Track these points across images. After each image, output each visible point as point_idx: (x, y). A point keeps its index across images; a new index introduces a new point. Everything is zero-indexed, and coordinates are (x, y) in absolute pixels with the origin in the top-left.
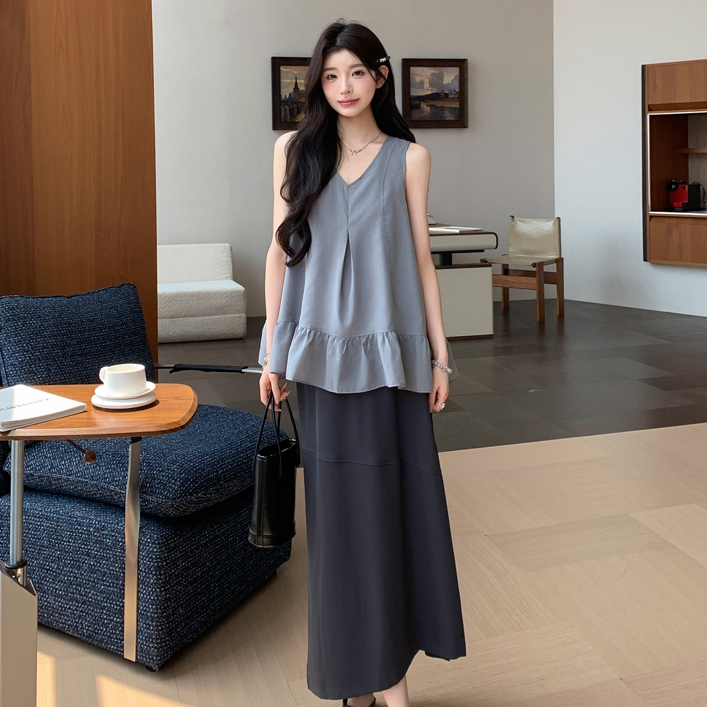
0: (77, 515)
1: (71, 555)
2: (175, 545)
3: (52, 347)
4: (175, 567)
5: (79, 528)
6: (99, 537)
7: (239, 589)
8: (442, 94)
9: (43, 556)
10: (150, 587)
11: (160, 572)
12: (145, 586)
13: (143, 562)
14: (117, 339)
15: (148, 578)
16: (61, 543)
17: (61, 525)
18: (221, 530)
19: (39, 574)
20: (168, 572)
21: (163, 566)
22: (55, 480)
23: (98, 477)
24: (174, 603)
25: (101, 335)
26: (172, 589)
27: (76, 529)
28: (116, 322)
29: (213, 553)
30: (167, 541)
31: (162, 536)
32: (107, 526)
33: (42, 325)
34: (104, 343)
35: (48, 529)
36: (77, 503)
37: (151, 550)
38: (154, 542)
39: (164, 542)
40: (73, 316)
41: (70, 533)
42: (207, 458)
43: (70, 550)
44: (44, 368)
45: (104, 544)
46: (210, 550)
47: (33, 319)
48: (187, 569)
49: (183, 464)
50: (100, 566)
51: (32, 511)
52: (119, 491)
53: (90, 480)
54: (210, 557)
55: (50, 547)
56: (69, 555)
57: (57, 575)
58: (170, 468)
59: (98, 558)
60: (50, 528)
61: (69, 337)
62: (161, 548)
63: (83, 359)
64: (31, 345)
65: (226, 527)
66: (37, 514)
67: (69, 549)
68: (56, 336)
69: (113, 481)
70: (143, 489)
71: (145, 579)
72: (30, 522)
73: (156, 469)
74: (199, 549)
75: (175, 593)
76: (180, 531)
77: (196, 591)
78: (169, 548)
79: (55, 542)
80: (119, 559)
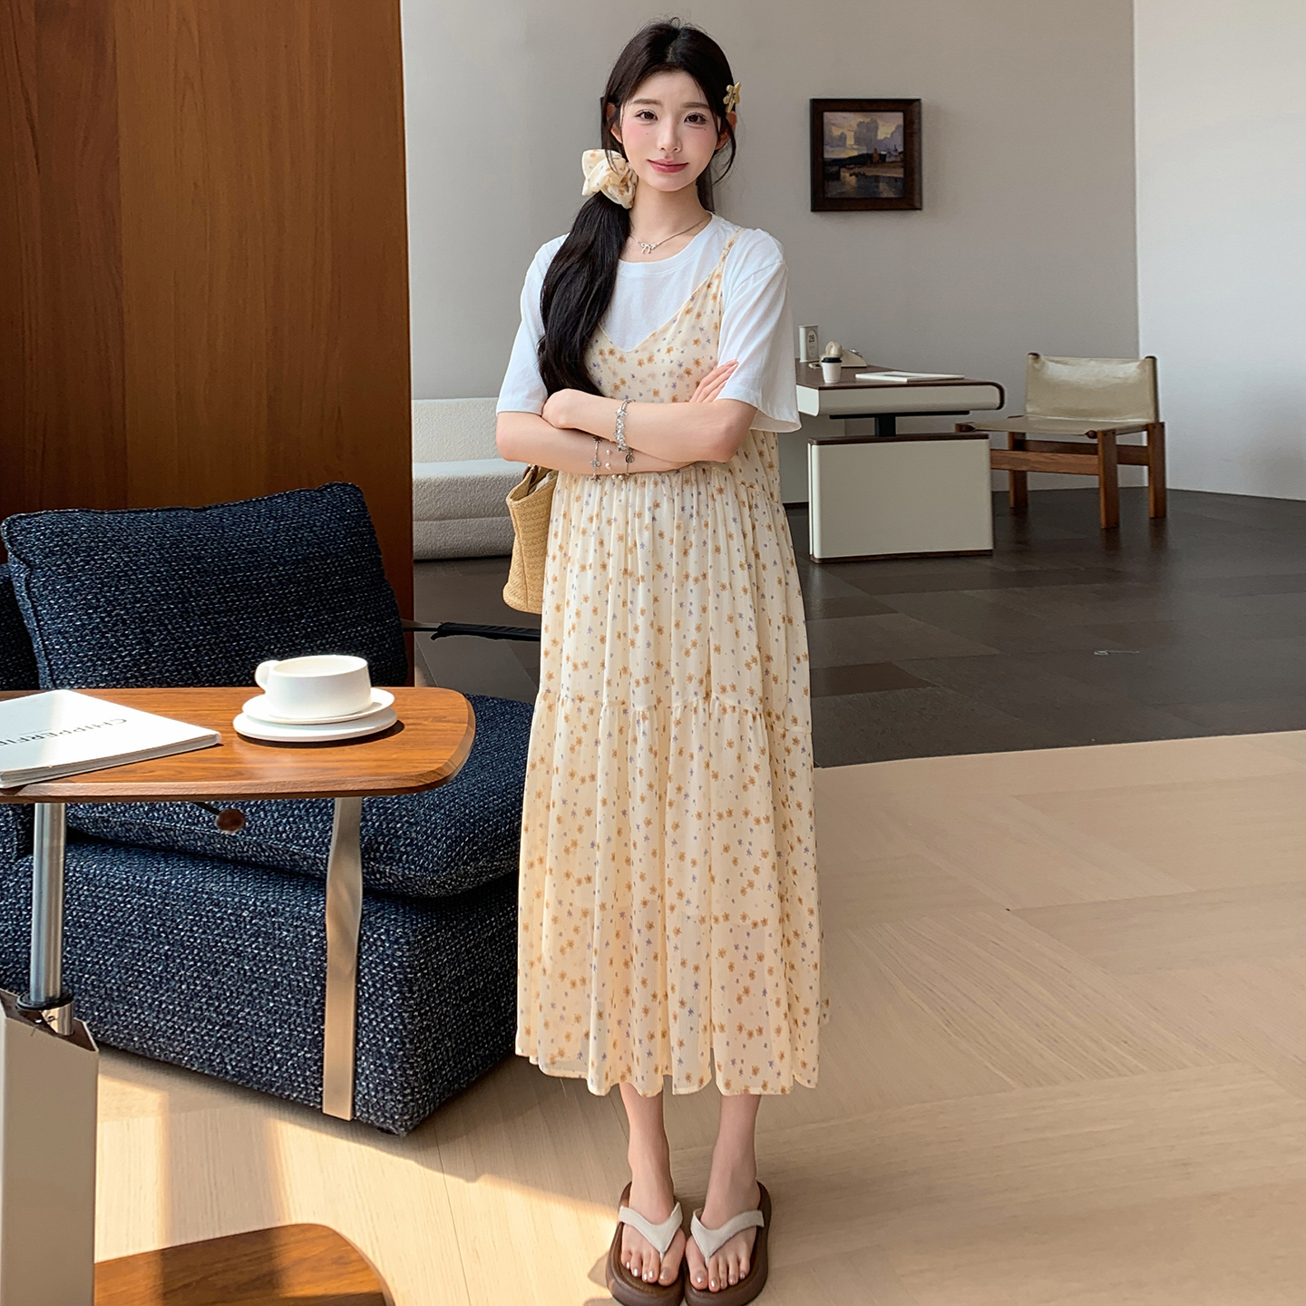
0: (211, 889)
1: (195, 952)
2: (438, 944)
4: (437, 980)
5: (216, 910)
6: (264, 926)
8: (875, 155)
9: (130, 951)
10: (387, 1010)
11: (409, 988)
12: (373, 1007)
15: (382, 996)
16: (172, 932)
17: (174, 903)
19: (121, 978)
20: (426, 988)
21: (417, 979)
23: (262, 830)
24: (435, 1032)
26: (432, 1013)
27: (208, 912)
30: (423, 939)
31: (413, 931)
32: (283, 909)
35: (143, 908)
37: (389, 952)
38: (395, 940)
39: (419, 941)
41: (195, 916)
43: (195, 944)
45: (274, 938)
48: (459, 980)
50: (265, 972)
51: (104, 879)
52: (313, 855)
53: (243, 833)
55: (147, 938)
56: (191, 953)
57: (164, 981)
58: (430, 819)
59: (261, 961)
62: (414, 950)
66: (116, 884)
67: (192, 943)
69: (298, 837)
70: (369, 854)
71: (374, 997)
72: (100, 895)
73: (401, 819)
74: (480, 947)
75: (439, 1018)
76: (446, 920)
77: (475, 1011)
78: (427, 950)
79: (158, 930)
80: (312, 964)
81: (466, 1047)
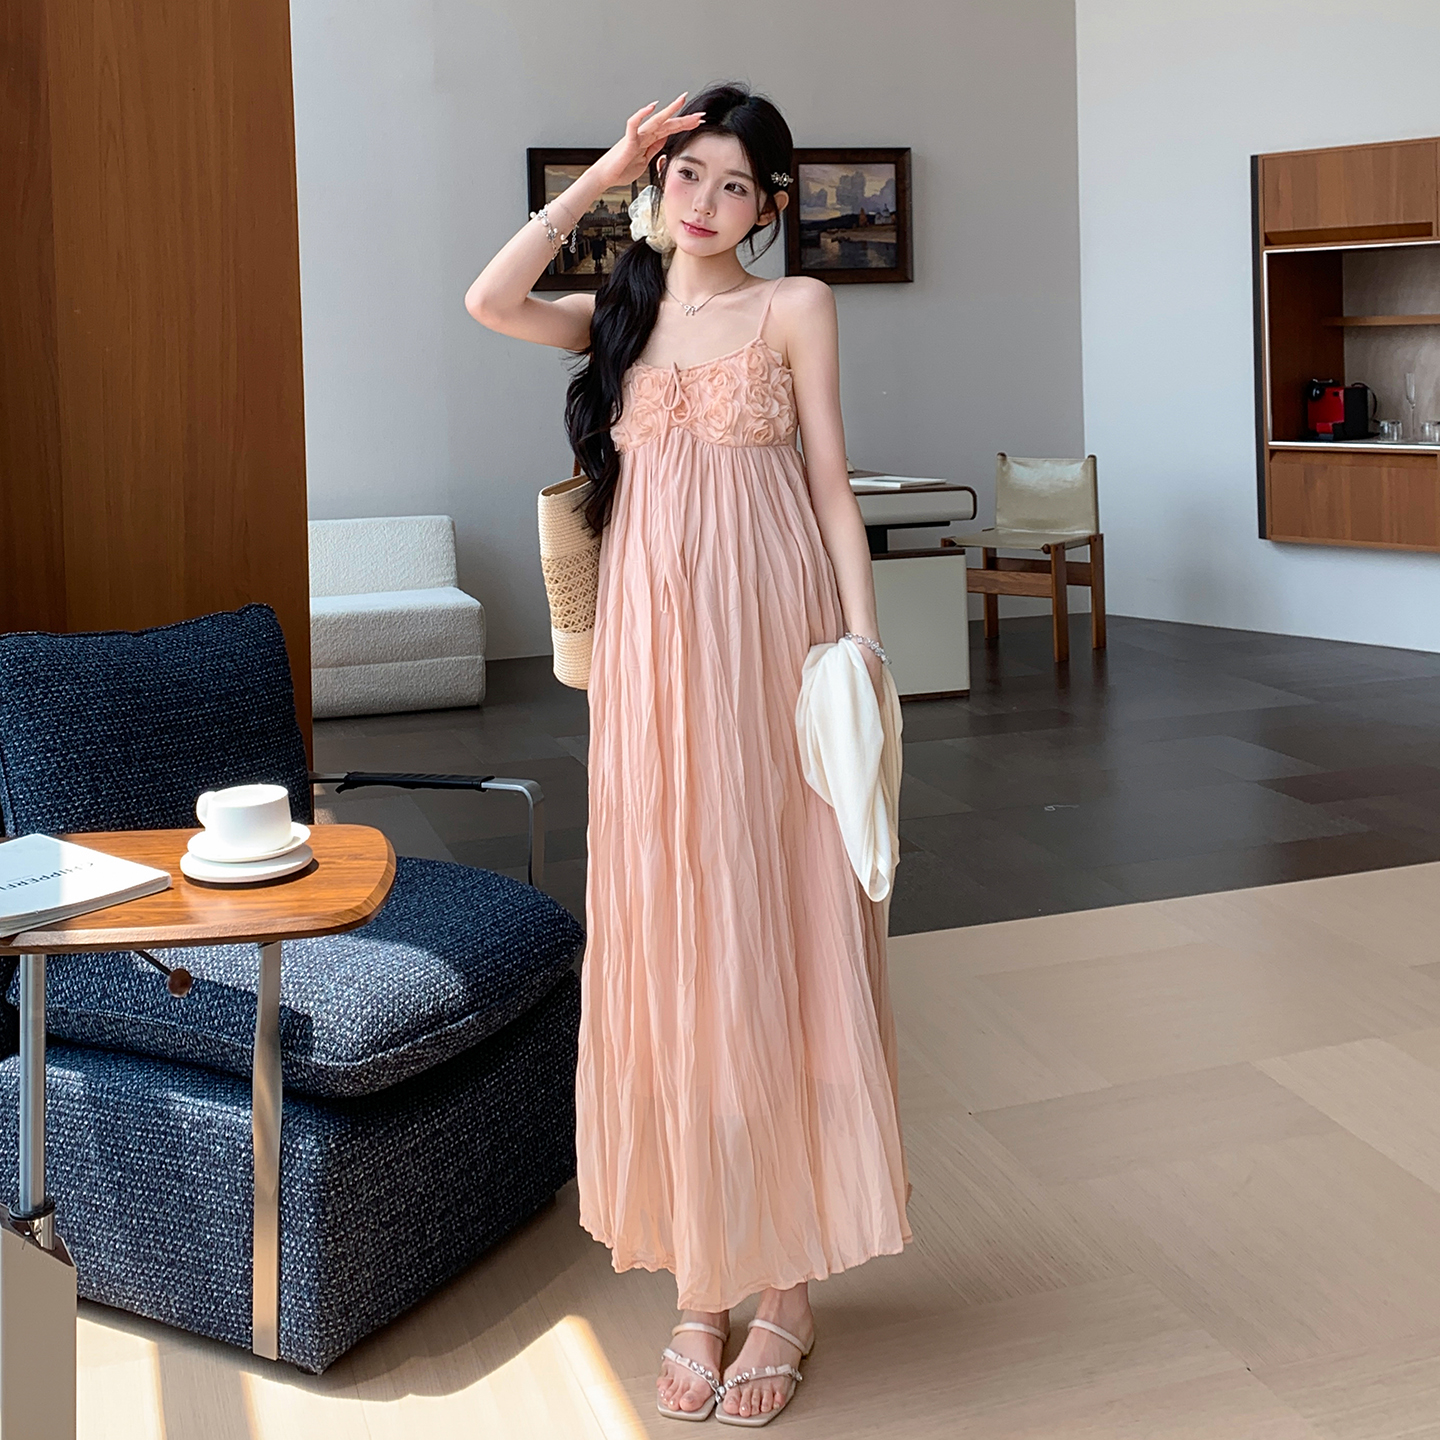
0: (155, 1097)
1: (143, 1178)
2: (353, 1155)
3: (102, 742)
4: (353, 1199)
5: (160, 1122)
6: (201, 1140)
7: (482, 1231)
8: (862, 217)
9: (88, 1180)
10: (305, 1236)
11: (324, 1208)
12: (293, 1234)
13: (290, 1191)
14: (233, 724)
16: (123, 1152)
17: (124, 1116)
18: (444, 1119)
19: (81, 1215)
20: (340, 1209)
21: (330, 1199)
22: (111, 1023)
23: (197, 1016)
25: (201, 715)
26: (348, 1238)
27: (153, 1125)
28: (232, 687)
29: (431, 1167)
30: (337, 1147)
31: (327, 1138)
32: (217, 1118)
33: (82, 693)
34: (206, 731)
35: (98, 1125)
36: (156, 1071)
37: (305, 1166)
38: (312, 1151)
39: (332, 1150)
40: (144, 675)
41: (142, 1132)
42: (415, 972)
43: (143, 1168)
44: (87, 786)
45: (210, 1155)
46: (424, 1161)
47: (65, 683)
48: (378, 1201)
49: (367, 985)
51: (64, 1089)
52: (240, 1045)
53: (181, 1022)
54: (423, 1176)
55: (102, 1162)
56: (140, 1179)
57: (118, 1215)
58: (342, 995)
59: (199, 1185)
60: (101, 1124)
61: (136, 720)
62: (326, 1162)
63: (164, 767)
64: (60, 737)
65: (454, 1112)
66: (75, 1095)
67: (140, 1166)
68: (111, 718)
69: (228, 1024)
70: (287, 1041)
71: (294, 1221)
72: (62, 1110)
73: (313, 997)
74: (401, 1161)
75: (355, 1245)
76: (362, 1125)
77: (397, 1238)
78: (341, 1161)
79: (112, 1150)
80: (241, 1186)
81: (386, 1279)
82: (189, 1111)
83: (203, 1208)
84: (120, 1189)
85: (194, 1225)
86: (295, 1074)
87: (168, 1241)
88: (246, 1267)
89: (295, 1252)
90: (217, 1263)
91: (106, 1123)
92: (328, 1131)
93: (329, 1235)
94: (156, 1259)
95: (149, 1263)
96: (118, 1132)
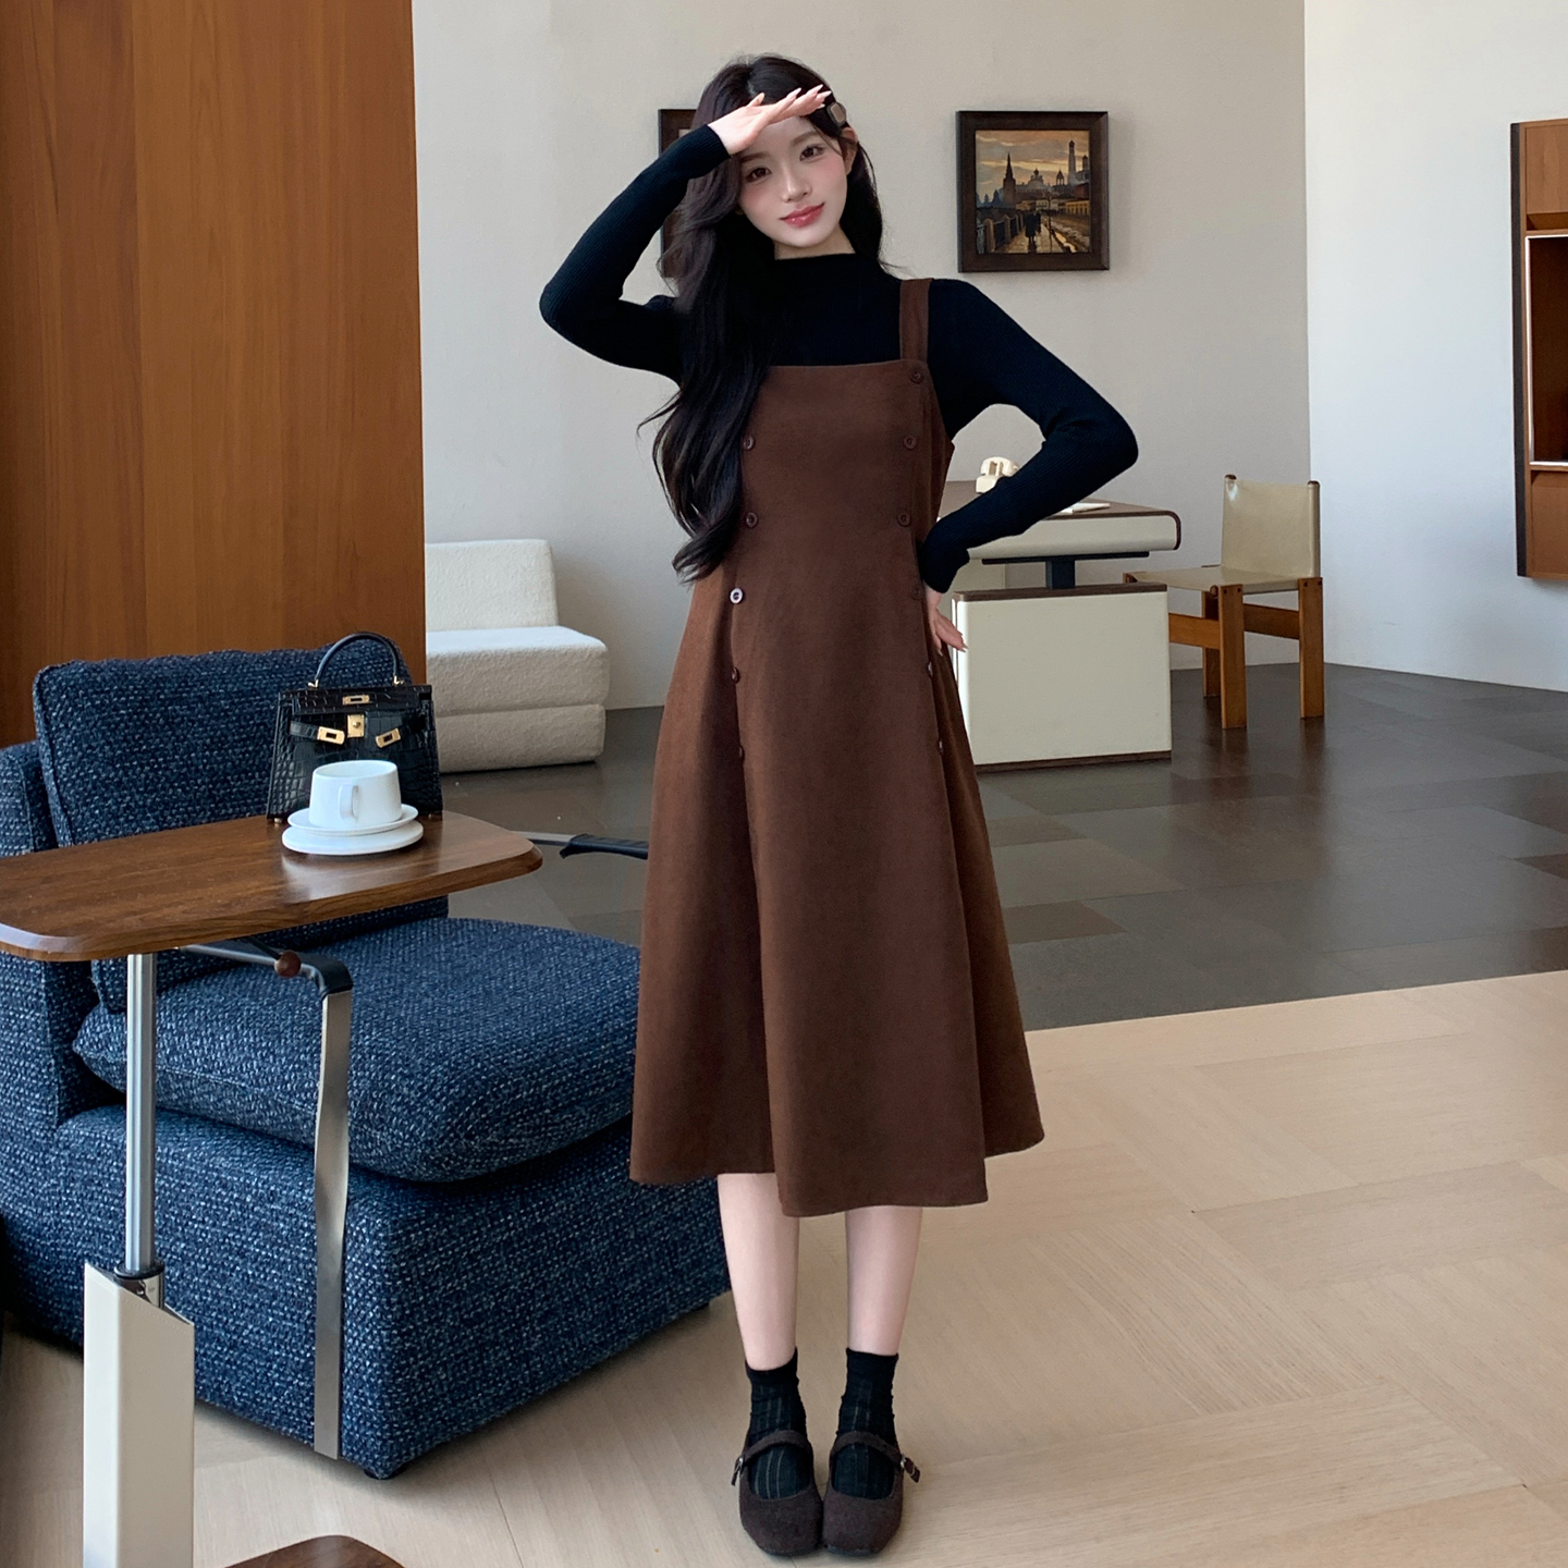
2: (426, 1243)
5: (224, 1193)
6: (264, 1215)
10: (368, 1327)
12: (356, 1323)
15: (364, 1307)
16: (187, 1224)
23: (270, 1079)
26: (417, 1332)
30: (407, 1233)
31: (395, 1222)
32: (281, 1192)
36: (225, 1138)
37: (369, 1251)
38: (376, 1235)
39: (398, 1238)
41: (206, 1203)
43: (207, 1241)
45: (272, 1232)
53: (252, 1084)
62: (391, 1249)
67: (204, 1239)
69: (301, 1089)
71: (357, 1310)
73: (395, 1070)
79: (176, 1221)
80: (305, 1267)
82: (253, 1183)
83: (266, 1289)
84: (183, 1261)
85: (257, 1305)
86: (370, 1151)
87: (231, 1320)
88: (308, 1355)
89: (357, 1343)
90: (279, 1348)
91: (171, 1190)
92: (397, 1215)
93: (394, 1327)
94: (218, 1340)
95: (211, 1343)
96: (182, 1200)
